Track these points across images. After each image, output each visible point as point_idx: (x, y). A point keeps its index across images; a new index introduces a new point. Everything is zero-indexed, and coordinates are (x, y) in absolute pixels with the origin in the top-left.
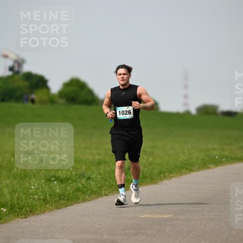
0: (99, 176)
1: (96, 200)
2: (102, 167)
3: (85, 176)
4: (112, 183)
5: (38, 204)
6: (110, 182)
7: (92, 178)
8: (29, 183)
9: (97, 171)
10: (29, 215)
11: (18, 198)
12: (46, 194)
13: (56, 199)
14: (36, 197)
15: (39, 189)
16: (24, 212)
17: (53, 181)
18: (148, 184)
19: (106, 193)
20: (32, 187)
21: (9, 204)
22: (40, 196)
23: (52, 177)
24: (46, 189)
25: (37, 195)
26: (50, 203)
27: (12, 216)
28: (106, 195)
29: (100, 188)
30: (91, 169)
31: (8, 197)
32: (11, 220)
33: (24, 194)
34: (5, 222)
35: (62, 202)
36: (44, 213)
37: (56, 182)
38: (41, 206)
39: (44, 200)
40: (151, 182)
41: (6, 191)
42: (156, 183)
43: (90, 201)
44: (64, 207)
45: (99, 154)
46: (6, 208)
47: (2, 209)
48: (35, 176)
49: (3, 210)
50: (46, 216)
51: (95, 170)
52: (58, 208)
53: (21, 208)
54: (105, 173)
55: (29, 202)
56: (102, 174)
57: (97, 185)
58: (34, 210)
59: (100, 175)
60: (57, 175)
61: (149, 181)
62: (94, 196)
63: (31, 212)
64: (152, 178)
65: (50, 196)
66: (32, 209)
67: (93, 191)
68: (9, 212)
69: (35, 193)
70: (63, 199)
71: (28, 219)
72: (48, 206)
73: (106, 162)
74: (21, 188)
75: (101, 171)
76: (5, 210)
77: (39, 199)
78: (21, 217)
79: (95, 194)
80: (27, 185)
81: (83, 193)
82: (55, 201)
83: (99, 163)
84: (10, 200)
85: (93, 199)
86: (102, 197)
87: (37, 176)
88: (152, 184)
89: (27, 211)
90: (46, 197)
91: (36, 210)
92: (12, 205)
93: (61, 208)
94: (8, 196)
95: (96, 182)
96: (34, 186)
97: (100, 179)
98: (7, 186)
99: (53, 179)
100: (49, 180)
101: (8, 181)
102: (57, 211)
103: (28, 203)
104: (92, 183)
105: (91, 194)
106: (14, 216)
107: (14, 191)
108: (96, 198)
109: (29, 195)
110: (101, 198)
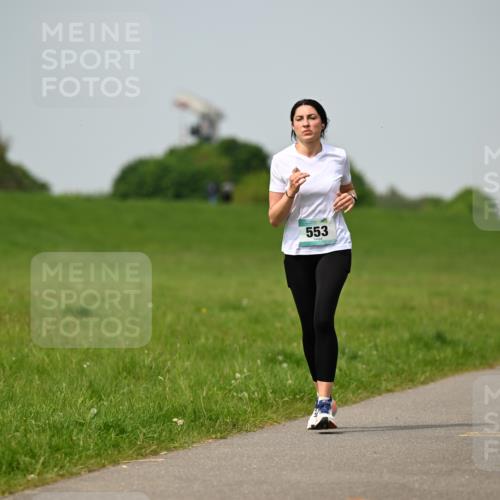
0: (375, 353)
1: (368, 402)
2: (382, 333)
3: (347, 351)
4: (400, 366)
5: (249, 410)
6: (397, 365)
7: (361, 357)
8: (232, 367)
9: (370, 341)
10: (230, 432)
11: (208, 398)
12: (265, 388)
13: (286, 399)
14: (246, 395)
15: (251, 378)
16: (220, 426)
17: (281, 363)
18: (475, 368)
19: (389, 388)
20: (238, 375)
21: (190, 409)
22: (253, 393)
23: (279, 354)
24: (265, 380)
25: (247, 391)
26: (274, 408)
27: (196, 434)
28: (389, 391)
29: (376, 376)
30: (358, 338)
31: (188, 395)
32: (193, 442)
33: (220, 389)
34: (182, 447)
35: (299, 405)
36: (262, 428)
37: (285, 365)
38: (255, 413)
39: (261, 402)
40: (481, 364)
41: (183, 383)
42: (491, 367)
43: (355, 402)
44: (303, 416)
45: (375, 308)
46: (184, 417)
47: (175, 420)
48: (242, 352)
49: (176, 422)
50: (265, 435)
51: (366, 340)
52: (290, 418)
53: (214, 417)
54: (387, 345)
55: (230, 404)
56: (380, 349)
57: (370, 371)
58: (241, 423)
59: (377, 350)
60: (289, 349)
61: (477, 363)
62: (365, 394)
63: (234, 425)
64: (483, 357)
65: (274, 392)
66: (237, 419)
67: (362, 382)
68: (189, 426)
69: (243, 388)
70: (302, 398)
71: (229, 440)
72: (269, 413)
73: (389, 324)
74: (214, 375)
75: (378, 341)
76: (180, 422)
77: (252, 400)
78: (214, 436)
79: (365, 388)
80: (227, 370)
81: (341, 387)
82: (283, 402)
83: (375, 326)
84: (192, 402)
85: (362, 400)
86: (380, 394)
87: (247, 351)
88: (484, 368)
89: (227, 424)
90: (265, 395)
91: (246, 421)
92: (195, 412)
93: (296, 418)
94: (188, 393)
95: (368, 364)
96: (241, 372)
97: (375, 358)
98: (185, 372)
99: (280, 358)
100: (271, 360)
101: (187, 364)
102: (288, 424)
103: (228, 408)
104: (360, 366)
105: (359, 388)
106: (199, 434)
107: (200, 384)
108: (368, 397)
109: (230, 391)
110: (379, 398)
